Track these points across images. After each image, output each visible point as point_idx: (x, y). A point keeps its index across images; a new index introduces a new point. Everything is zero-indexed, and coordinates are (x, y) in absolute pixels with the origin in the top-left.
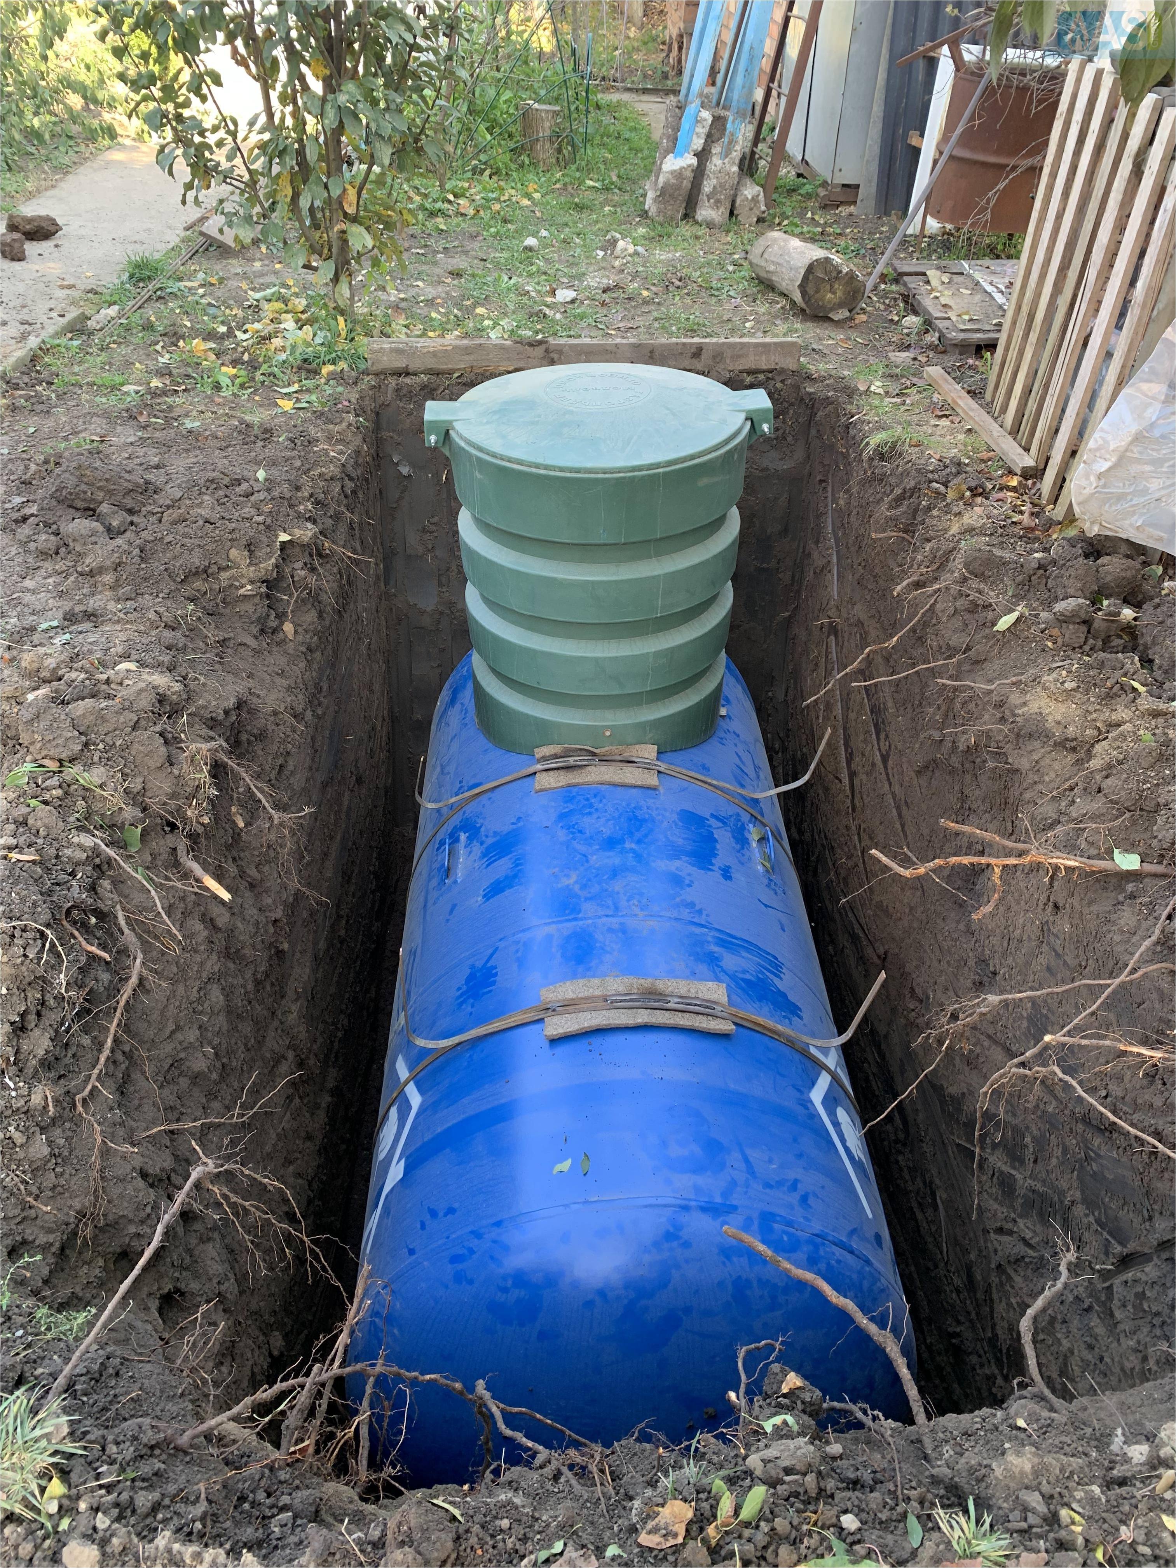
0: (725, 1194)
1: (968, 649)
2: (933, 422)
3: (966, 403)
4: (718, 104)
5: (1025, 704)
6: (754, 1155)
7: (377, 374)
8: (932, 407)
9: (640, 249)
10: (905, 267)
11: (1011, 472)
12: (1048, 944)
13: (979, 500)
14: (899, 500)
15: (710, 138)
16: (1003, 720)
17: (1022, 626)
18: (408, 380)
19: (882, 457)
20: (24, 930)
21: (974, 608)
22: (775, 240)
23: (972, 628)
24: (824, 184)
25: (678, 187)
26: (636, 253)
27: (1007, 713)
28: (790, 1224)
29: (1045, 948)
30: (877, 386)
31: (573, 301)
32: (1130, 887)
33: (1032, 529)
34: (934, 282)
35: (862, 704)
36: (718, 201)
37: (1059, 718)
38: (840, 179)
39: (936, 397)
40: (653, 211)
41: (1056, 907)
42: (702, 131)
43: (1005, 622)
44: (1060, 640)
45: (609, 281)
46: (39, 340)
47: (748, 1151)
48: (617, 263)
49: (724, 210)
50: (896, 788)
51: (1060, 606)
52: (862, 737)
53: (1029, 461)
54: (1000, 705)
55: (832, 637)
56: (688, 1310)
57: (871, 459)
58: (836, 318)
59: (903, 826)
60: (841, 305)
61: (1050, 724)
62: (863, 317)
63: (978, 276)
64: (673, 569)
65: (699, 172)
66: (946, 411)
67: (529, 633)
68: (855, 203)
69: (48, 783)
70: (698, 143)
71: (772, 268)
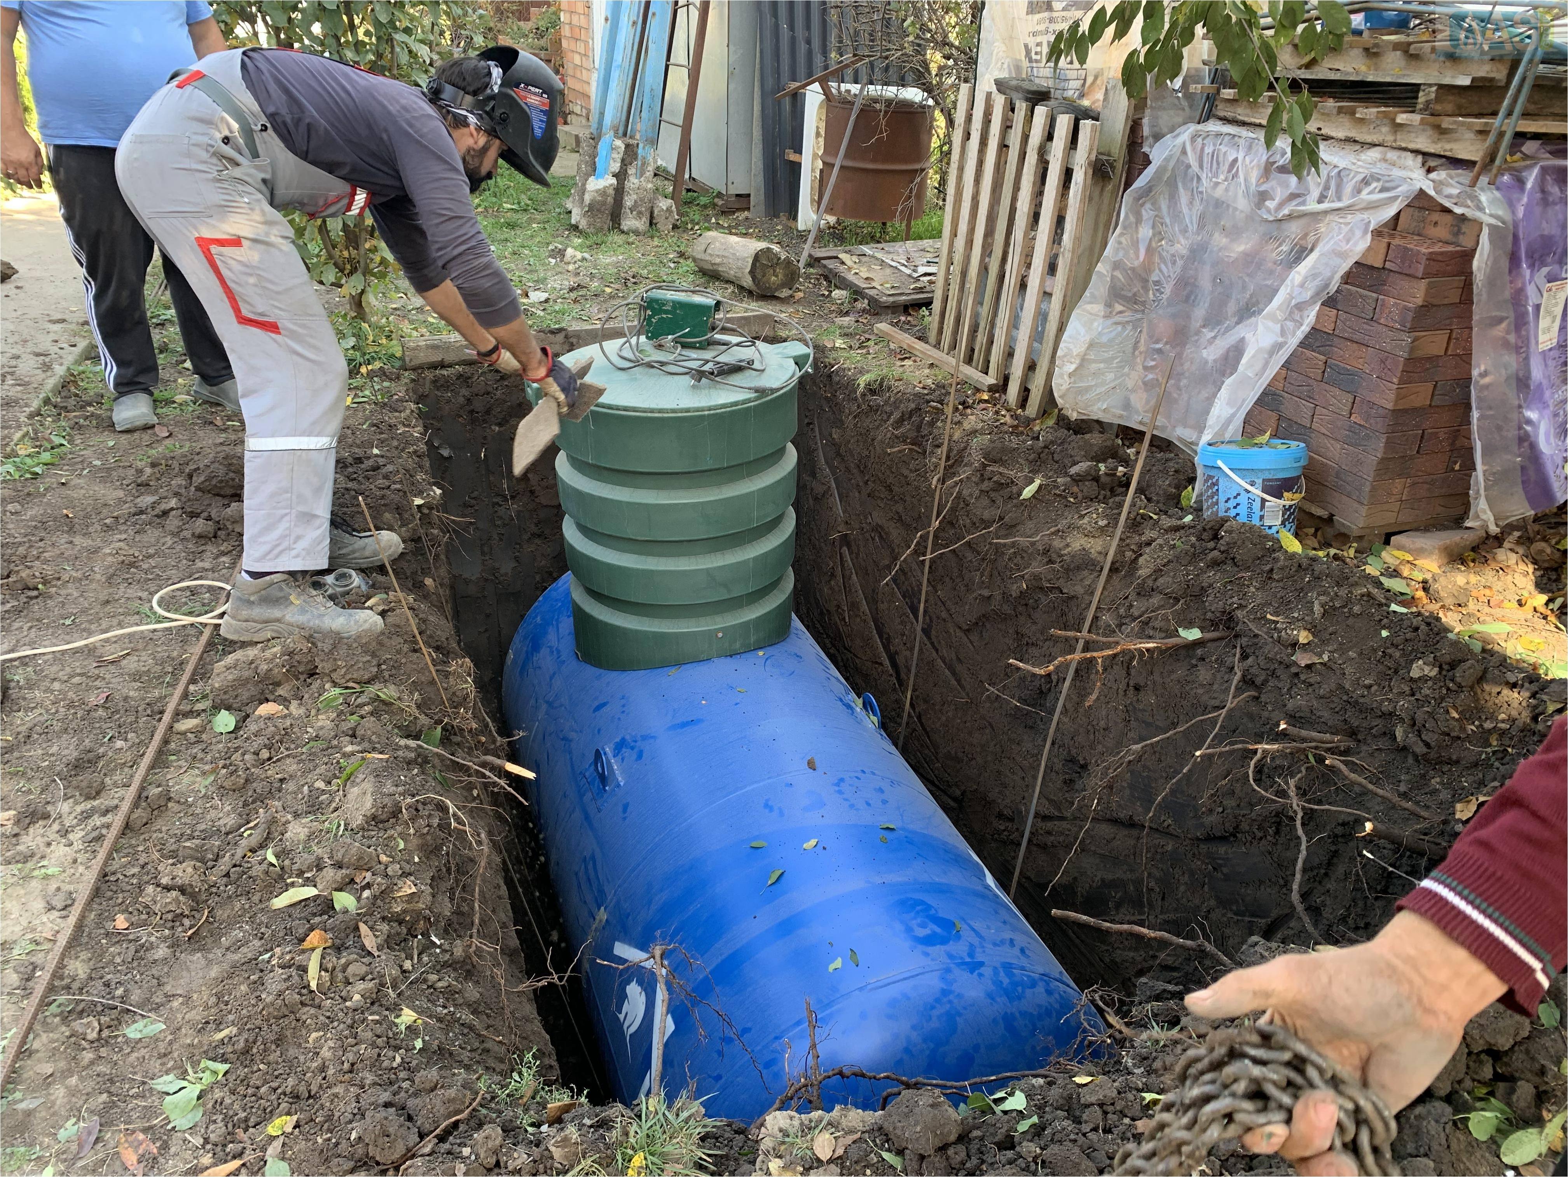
0: (971, 954)
1: (1001, 518)
2: (899, 363)
3: (919, 345)
4: (625, 134)
5: (1068, 545)
6: (977, 925)
7: (414, 369)
8: (892, 353)
9: (587, 255)
10: (819, 253)
11: (978, 390)
12: (1137, 719)
13: (969, 411)
14: (900, 422)
15: (625, 163)
16: (1051, 562)
17: (1043, 492)
18: (445, 372)
19: (873, 392)
20: (424, 804)
21: (1000, 486)
22: (715, 238)
23: (1000, 501)
24: (719, 195)
25: (604, 203)
26: (584, 259)
27: (1054, 556)
28: (1023, 968)
29: (1133, 724)
30: (839, 343)
31: (547, 301)
32: (1199, 652)
33: (1016, 427)
34: (849, 263)
35: (893, 594)
36: (640, 213)
37: (1099, 549)
38: (733, 191)
39: (892, 346)
40: (583, 224)
41: (1137, 688)
42: (618, 156)
43: (1028, 492)
44: (1080, 495)
45: (572, 281)
46: (64, 368)
47: (972, 923)
48: (571, 267)
49: (645, 219)
50: (944, 652)
51: (1073, 470)
52: (898, 620)
53: (990, 380)
54: (1046, 551)
55: (845, 549)
56: (976, 1047)
57: (863, 395)
58: (782, 295)
59: (959, 681)
60: (783, 285)
61: (1094, 555)
62: (801, 294)
63: (879, 255)
64: (763, 485)
65: (620, 191)
66: (905, 354)
67: (643, 558)
68: (748, 209)
69: (359, 701)
70: (616, 167)
71: (718, 260)
